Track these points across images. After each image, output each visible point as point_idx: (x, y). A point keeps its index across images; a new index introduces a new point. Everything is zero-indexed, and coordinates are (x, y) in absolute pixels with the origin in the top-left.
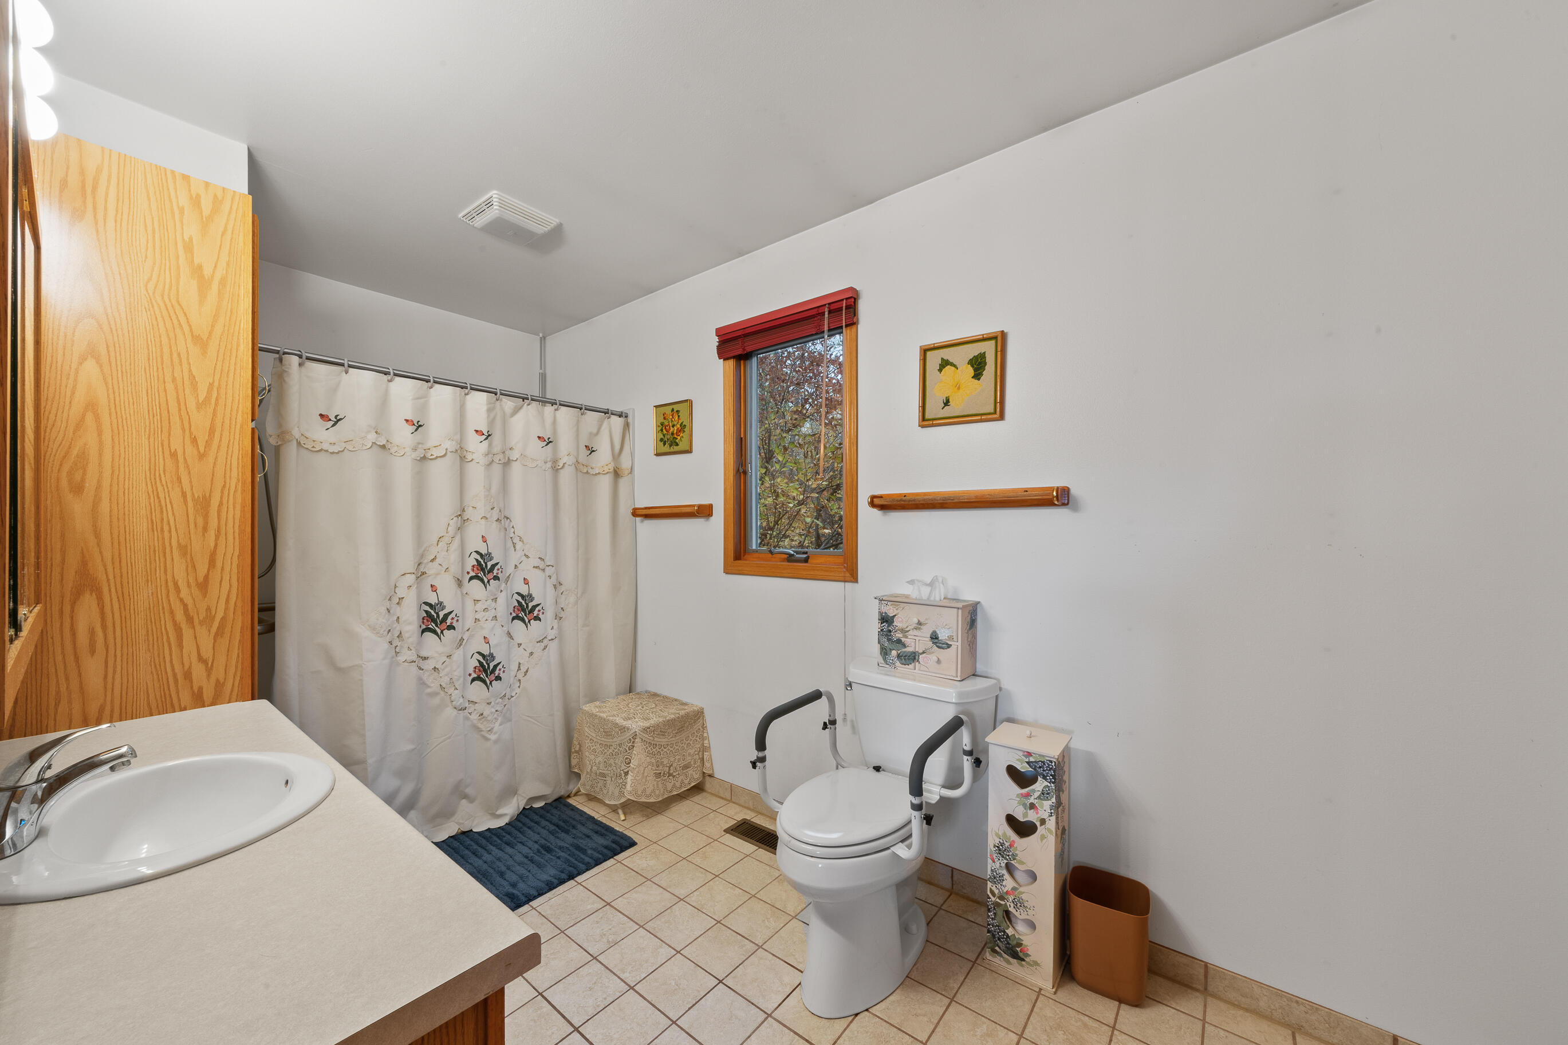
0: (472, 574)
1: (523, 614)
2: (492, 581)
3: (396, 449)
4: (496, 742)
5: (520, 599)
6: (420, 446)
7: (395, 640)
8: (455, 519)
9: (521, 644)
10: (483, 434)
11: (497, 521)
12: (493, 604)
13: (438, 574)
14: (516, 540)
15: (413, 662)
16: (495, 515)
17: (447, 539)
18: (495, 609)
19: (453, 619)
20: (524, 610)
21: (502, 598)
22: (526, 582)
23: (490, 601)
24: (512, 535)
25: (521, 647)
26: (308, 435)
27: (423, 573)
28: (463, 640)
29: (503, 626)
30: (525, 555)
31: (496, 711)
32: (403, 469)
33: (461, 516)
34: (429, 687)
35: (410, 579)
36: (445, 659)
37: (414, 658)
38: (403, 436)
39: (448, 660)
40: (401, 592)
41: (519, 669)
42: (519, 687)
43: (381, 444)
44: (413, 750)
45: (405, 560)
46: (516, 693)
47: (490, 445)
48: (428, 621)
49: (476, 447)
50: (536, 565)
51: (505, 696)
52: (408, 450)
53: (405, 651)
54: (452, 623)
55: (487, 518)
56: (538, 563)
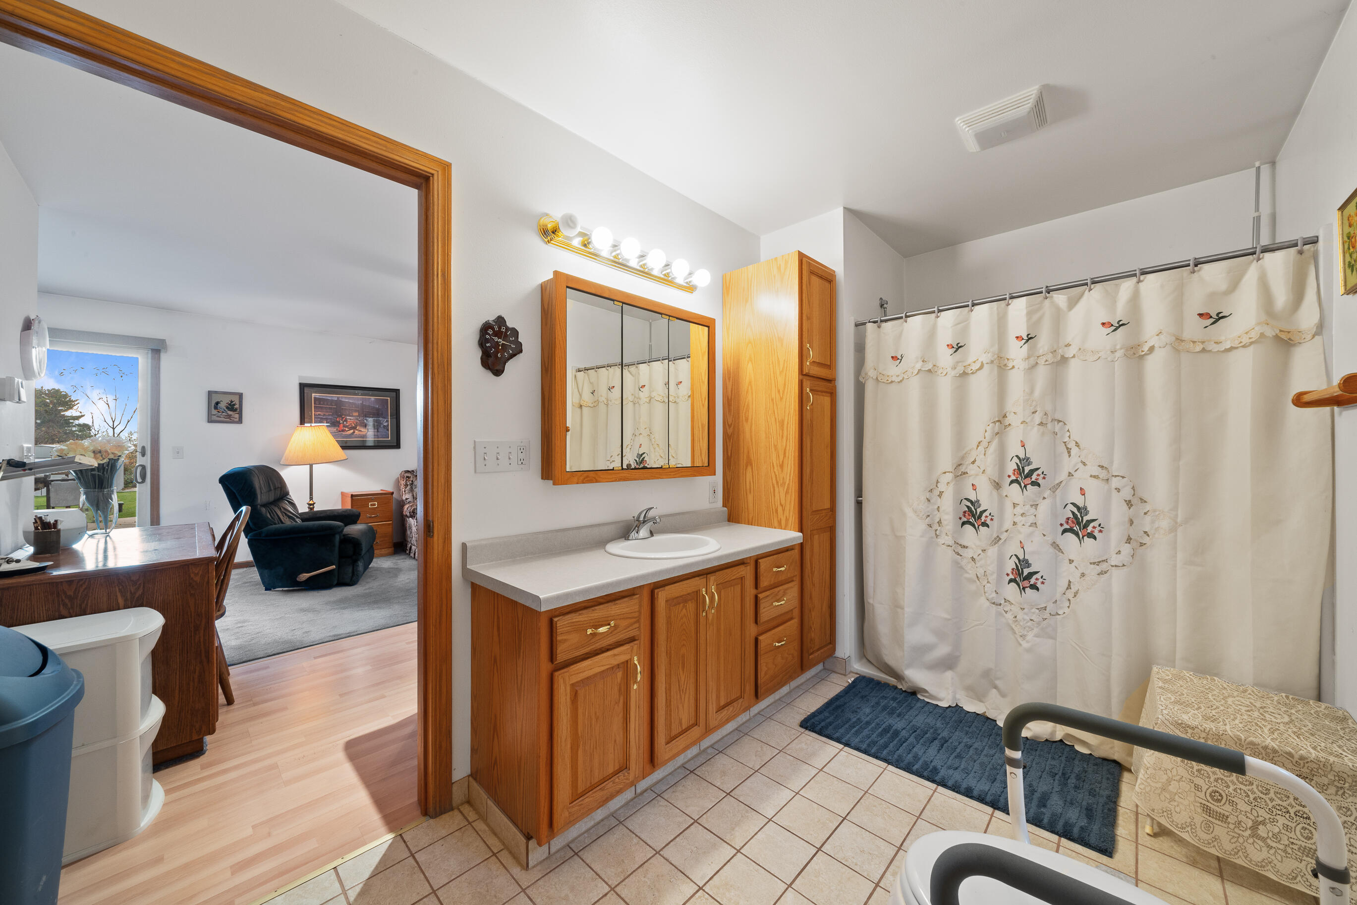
0: (1013, 478)
1: (1078, 528)
2: (1029, 487)
3: (941, 371)
4: (1028, 651)
5: (1075, 510)
6: (960, 364)
7: (934, 526)
8: (991, 425)
9: (1073, 561)
10: (1023, 339)
11: (1039, 425)
12: (1033, 510)
13: (977, 475)
14: (1072, 445)
15: (949, 546)
16: (1038, 418)
17: (984, 444)
18: (1035, 516)
19: (986, 517)
20: (1079, 524)
21: (1044, 507)
22: (1083, 492)
23: (1028, 507)
24: (1066, 439)
25: (1073, 564)
26: (884, 373)
27: (965, 473)
28: (1000, 539)
29: (1044, 535)
30: (1082, 462)
31: (1031, 620)
32: (945, 386)
33: (1001, 421)
34: (967, 572)
35: (949, 477)
36: (980, 552)
37: (951, 543)
38: (945, 358)
39: (982, 553)
40: (942, 487)
41: (1069, 587)
42: (1069, 607)
43: (927, 369)
44: (949, 620)
45: (945, 461)
46: (1064, 613)
47: (1030, 349)
48: (969, 515)
49: (1017, 352)
50: (1093, 474)
51: (1045, 608)
52: (949, 369)
53: (943, 535)
54: (985, 521)
55: (1027, 423)
56: (1096, 471)
